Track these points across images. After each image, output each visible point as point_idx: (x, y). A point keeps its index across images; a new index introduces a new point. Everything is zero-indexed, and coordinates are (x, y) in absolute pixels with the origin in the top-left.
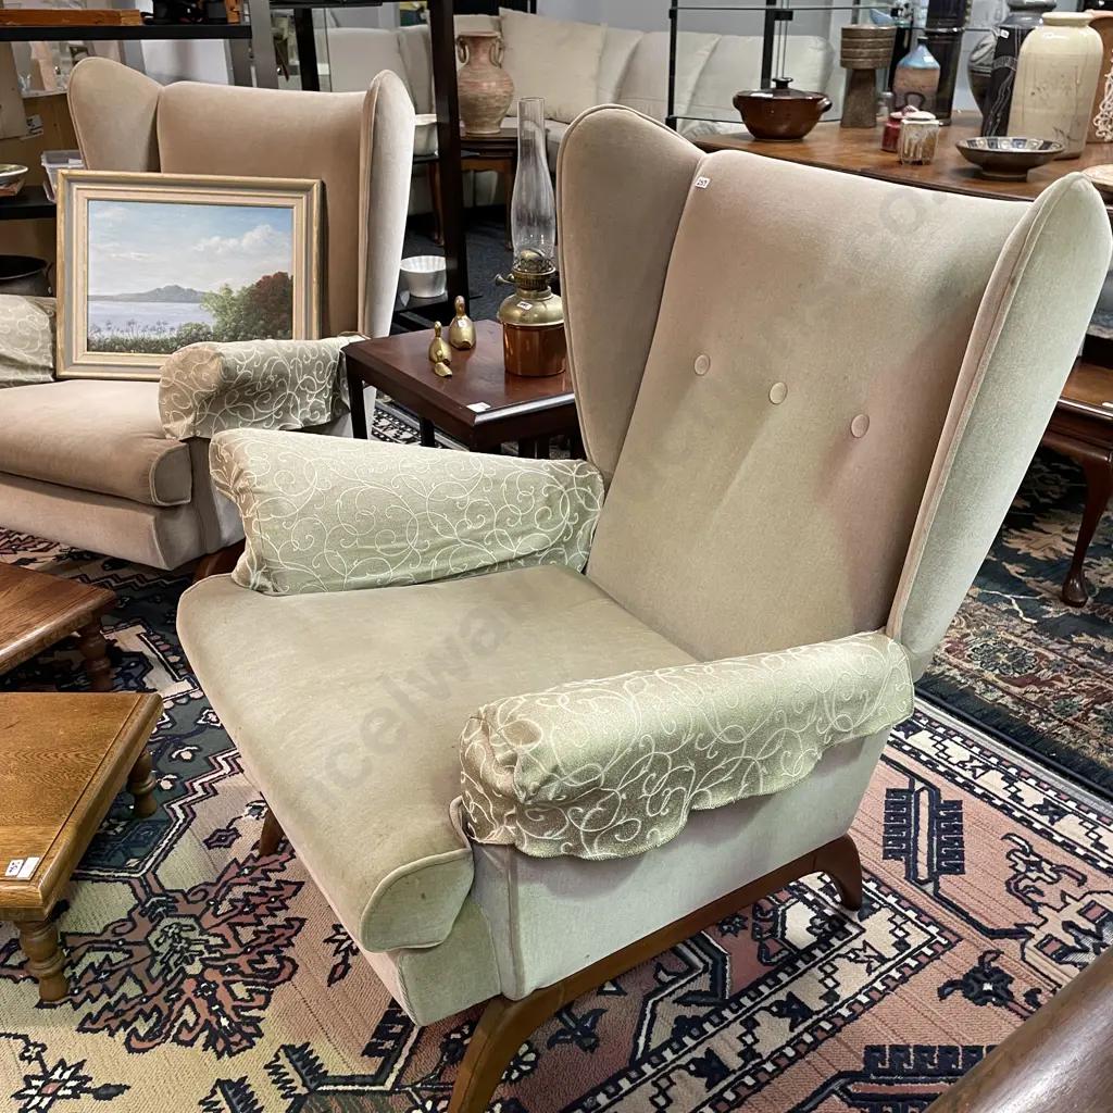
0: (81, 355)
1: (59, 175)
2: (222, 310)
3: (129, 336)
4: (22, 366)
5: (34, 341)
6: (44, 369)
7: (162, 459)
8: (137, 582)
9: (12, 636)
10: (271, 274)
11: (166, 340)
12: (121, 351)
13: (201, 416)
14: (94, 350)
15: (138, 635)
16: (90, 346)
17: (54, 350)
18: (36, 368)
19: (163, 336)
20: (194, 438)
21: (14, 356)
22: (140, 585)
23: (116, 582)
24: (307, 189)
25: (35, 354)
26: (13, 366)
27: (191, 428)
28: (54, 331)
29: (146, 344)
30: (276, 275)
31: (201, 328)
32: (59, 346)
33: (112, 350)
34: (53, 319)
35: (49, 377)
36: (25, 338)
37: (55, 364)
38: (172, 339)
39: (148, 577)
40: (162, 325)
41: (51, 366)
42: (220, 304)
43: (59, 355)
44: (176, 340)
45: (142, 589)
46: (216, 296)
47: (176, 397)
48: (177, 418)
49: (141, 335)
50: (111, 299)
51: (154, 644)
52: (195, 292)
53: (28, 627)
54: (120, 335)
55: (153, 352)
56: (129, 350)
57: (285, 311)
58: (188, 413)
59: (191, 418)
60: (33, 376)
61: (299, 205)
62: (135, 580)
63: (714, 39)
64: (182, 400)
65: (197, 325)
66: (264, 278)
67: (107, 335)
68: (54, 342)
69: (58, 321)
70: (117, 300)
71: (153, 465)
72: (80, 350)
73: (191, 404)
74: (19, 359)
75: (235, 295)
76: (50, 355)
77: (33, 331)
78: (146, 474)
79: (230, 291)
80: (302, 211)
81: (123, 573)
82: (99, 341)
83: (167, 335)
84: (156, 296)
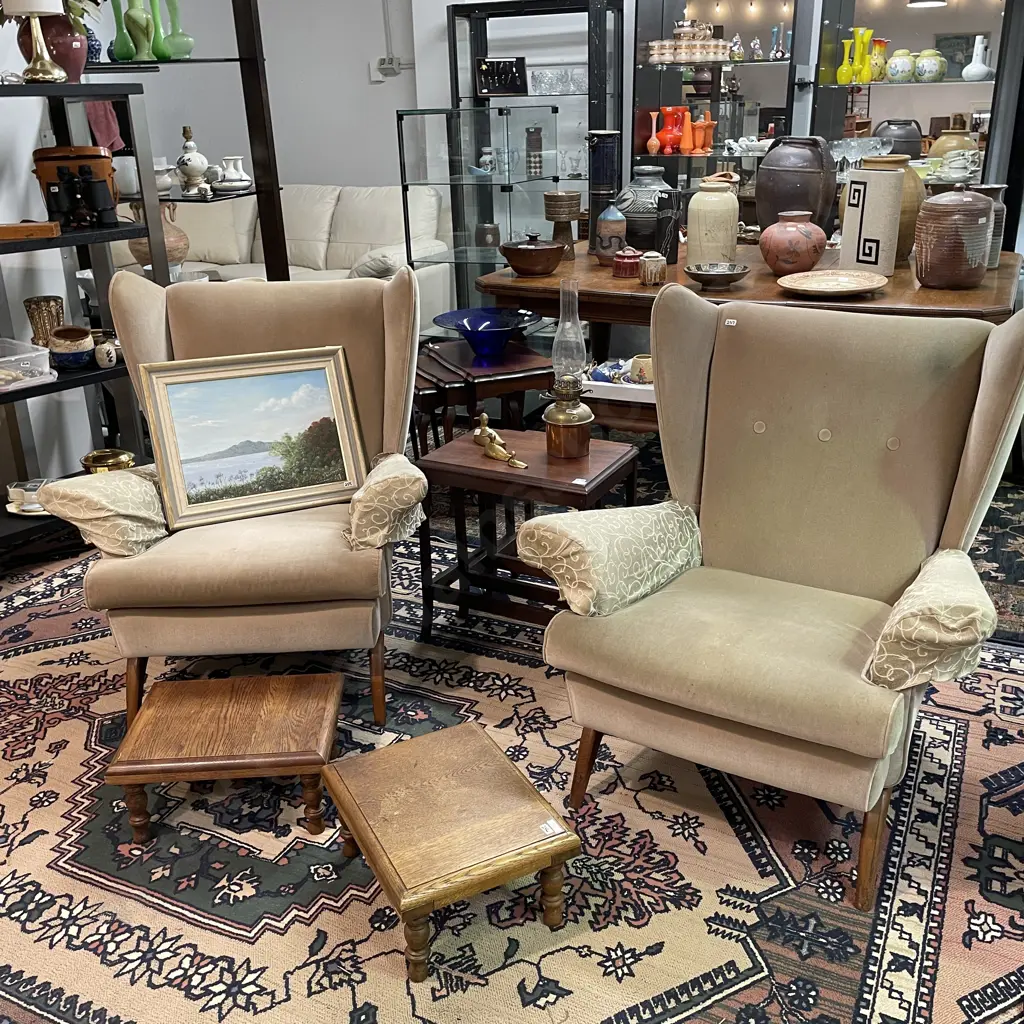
0: (185, 509)
1: (141, 369)
2: (286, 454)
3: (219, 486)
10: (318, 420)
11: (249, 484)
12: (216, 499)
13: (393, 527)
14: (194, 503)
16: (191, 500)
19: (245, 482)
20: (387, 544)
29: (234, 490)
30: (321, 420)
31: (273, 471)
33: (208, 500)
35: (163, 531)
37: (166, 520)
38: (253, 483)
42: (284, 449)
43: (168, 512)
44: (257, 482)
46: (280, 443)
47: (376, 516)
49: (228, 485)
50: (198, 460)
52: (263, 443)
54: (212, 487)
55: (241, 495)
56: (221, 497)
57: (334, 446)
61: (330, 366)
63: (335, 190)
65: (270, 468)
66: (313, 423)
67: (201, 489)
70: (204, 460)
71: (379, 568)
72: (183, 504)
75: (294, 440)
76: (161, 513)
79: (290, 438)
80: (332, 371)
82: (197, 495)
83: (249, 480)
84: (234, 451)
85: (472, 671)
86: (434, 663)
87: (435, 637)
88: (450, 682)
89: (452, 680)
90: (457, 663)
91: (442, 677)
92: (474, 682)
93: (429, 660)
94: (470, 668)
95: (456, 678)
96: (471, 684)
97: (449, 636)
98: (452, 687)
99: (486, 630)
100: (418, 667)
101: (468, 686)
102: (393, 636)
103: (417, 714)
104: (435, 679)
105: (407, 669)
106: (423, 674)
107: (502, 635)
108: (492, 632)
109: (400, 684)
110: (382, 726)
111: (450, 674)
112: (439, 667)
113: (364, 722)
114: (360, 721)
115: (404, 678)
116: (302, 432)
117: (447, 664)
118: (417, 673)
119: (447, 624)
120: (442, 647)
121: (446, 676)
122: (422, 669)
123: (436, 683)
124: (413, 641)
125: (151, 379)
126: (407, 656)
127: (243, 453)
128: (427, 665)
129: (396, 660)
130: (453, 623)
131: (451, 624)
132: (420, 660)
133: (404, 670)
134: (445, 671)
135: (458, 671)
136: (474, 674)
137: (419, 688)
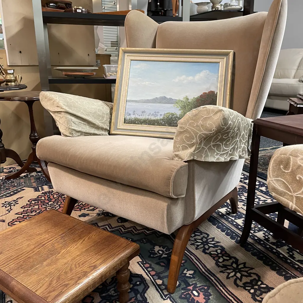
0: (121, 125)
2: (183, 107)
3: (143, 117)
4: (98, 127)
5: (103, 117)
6: (106, 130)
7: (178, 171)
8: (133, 230)
9: (85, 274)
10: (207, 92)
11: (158, 120)
12: (138, 124)
13: (199, 148)
14: (126, 123)
15: (138, 263)
16: (126, 121)
17: (110, 123)
18: (102, 129)
19: (156, 118)
20: (193, 160)
21: (95, 123)
22: (135, 232)
23: (124, 230)
24: (227, 54)
25: (102, 123)
26: (93, 127)
27: (192, 154)
28: (111, 114)
29: (149, 121)
30: (209, 92)
31: (174, 115)
32: (113, 121)
33: (135, 123)
34: (111, 109)
35: (107, 133)
36: (100, 116)
37: (110, 128)
38: (160, 120)
39: (138, 228)
40: (157, 113)
41: (109, 129)
42: (183, 104)
43: (112, 124)
44: (162, 120)
45: (136, 234)
46: (182, 101)
47: (186, 137)
48: (184, 148)
49: (147, 117)
50: (136, 101)
51: (147, 270)
52: (172, 99)
53: (95, 267)
54: (138, 117)
55: (152, 125)
56: (141, 124)
58: (191, 146)
59: (193, 148)
60: (101, 133)
61: (222, 62)
62: (132, 229)
64: (191, 138)
65: (172, 114)
66: (204, 93)
67: (133, 117)
68: (111, 119)
69: (113, 110)
70: (138, 102)
71: (174, 174)
72: (121, 123)
73: (194, 141)
74: (97, 124)
75: (190, 101)
76: (108, 124)
77: (103, 113)
78: (169, 179)
79: (188, 99)
80: (224, 64)
81: (127, 225)
82: (129, 119)
83: (159, 117)
84: (155, 101)
85: (259, 280)
86: (236, 261)
87: (250, 244)
88: (238, 281)
89: (241, 280)
90: (252, 269)
91: (235, 275)
92: (256, 290)
93: (235, 258)
94: (259, 277)
95: (245, 280)
96: (252, 291)
97: (259, 247)
98: (238, 286)
99: (288, 253)
100: (224, 260)
101: (249, 291)
102: (224, 233)
103: (198, 296)
104: (229, 274)
105: (216, 259)
106: (225, 266)
107: (298, 261)
108: (292, 256)
109: (204, 266)
110: (170, 293)
111: (242, 276)
112: (238, 266)
113: (163, 284)
114: (159, 282)
115: (210, 263)
116: (196, 97)
117: (245, 267)
118: (221, 264)
119: (263, 238)
120: (250, 253)
121: (239, 275)
122: (226, 263)
123: (228, 278)
124: (233, 241)
125: (124, 56)
126: (223, 249)
127: (160, 103)
128: (231, 261)
129: (214, 249)
130: (267, 240)
131: (266, 239)
132: (229, 256)
133: (214, 258)
134: (240, 271)
135: (249, 275)
136: (259, 283)
137: (213, 275)
